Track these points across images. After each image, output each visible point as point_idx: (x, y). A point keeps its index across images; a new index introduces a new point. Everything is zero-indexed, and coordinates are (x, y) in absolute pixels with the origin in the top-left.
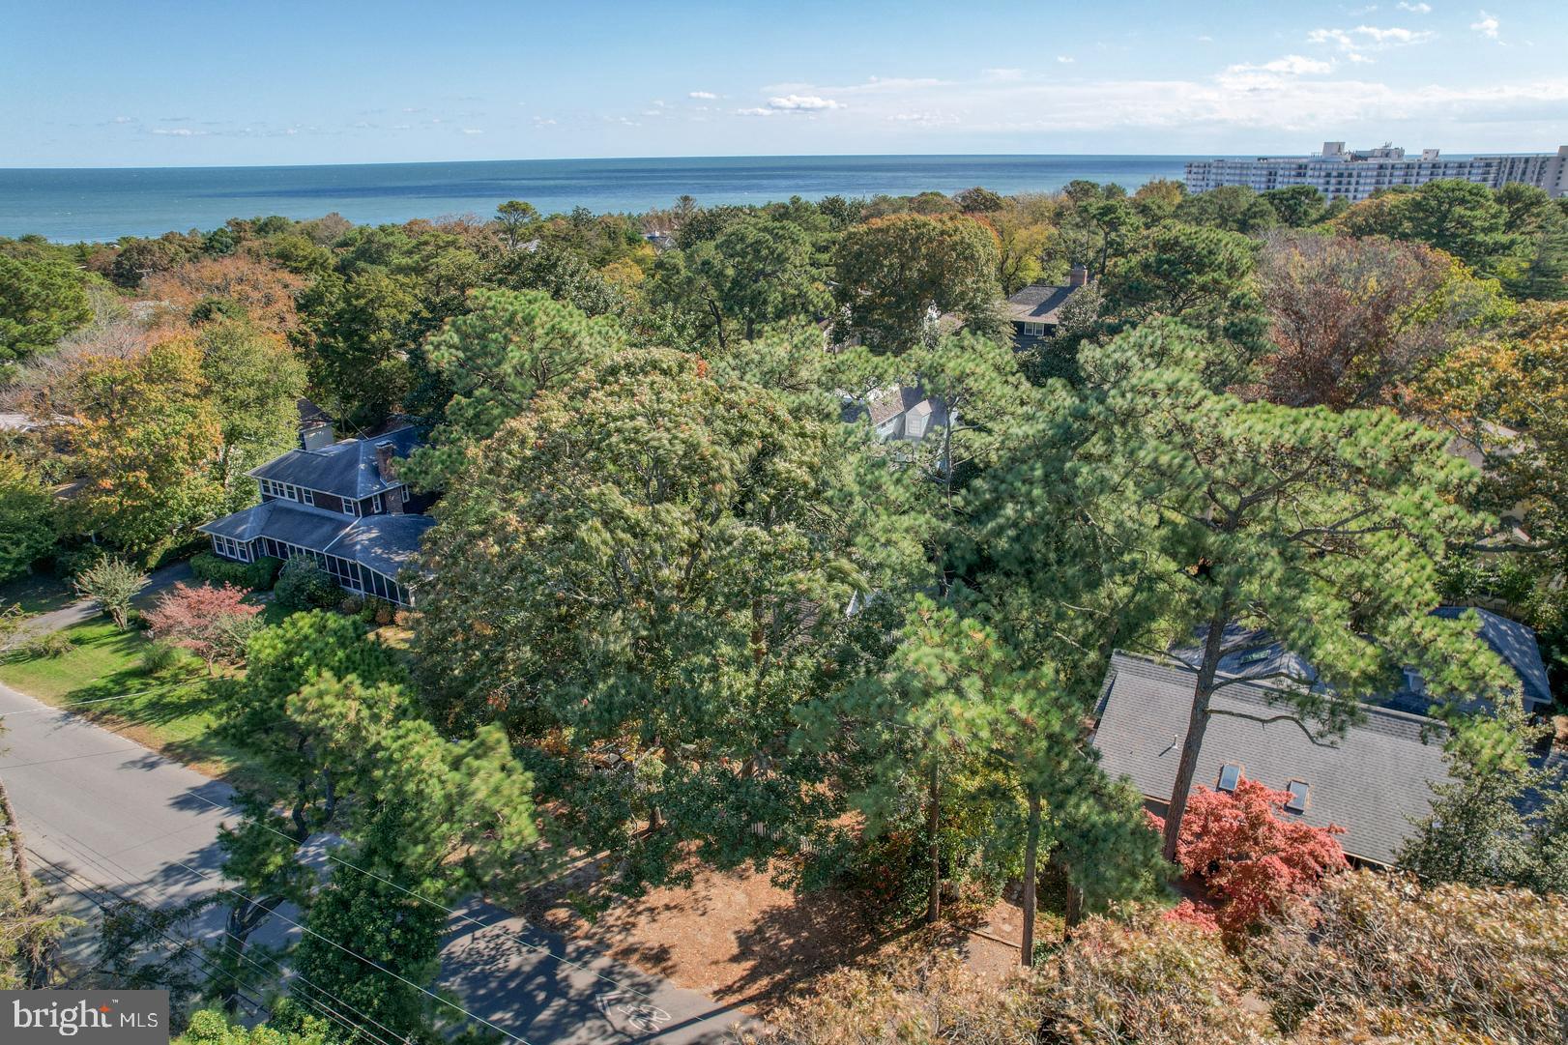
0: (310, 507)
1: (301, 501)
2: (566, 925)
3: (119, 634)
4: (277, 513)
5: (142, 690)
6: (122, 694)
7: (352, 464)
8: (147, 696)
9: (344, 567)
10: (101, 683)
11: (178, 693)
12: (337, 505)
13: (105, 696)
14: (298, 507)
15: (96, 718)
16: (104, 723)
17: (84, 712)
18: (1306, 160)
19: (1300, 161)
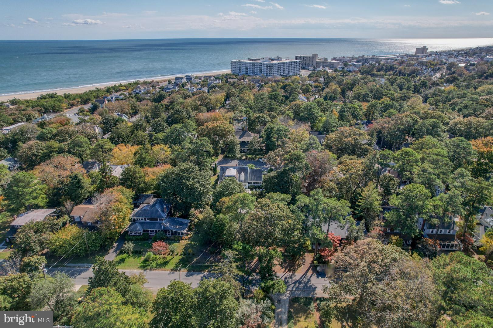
0: (148, 221)
1: (145, 220)
3: (130, 255)
4: (141, 224)
5: (151, 263)
6: (149, 265)
7: (157, 211)
8: (154, 264)
9: (166, 232)
10: (142, 264)
11: (159, 262)
12: (157, 220)
13: (146, 266)
14: (145, 222)
15: (151, 270)
16: (154, 270)
17: (147, 269)
18: (261, 61)
19: (259, 62)
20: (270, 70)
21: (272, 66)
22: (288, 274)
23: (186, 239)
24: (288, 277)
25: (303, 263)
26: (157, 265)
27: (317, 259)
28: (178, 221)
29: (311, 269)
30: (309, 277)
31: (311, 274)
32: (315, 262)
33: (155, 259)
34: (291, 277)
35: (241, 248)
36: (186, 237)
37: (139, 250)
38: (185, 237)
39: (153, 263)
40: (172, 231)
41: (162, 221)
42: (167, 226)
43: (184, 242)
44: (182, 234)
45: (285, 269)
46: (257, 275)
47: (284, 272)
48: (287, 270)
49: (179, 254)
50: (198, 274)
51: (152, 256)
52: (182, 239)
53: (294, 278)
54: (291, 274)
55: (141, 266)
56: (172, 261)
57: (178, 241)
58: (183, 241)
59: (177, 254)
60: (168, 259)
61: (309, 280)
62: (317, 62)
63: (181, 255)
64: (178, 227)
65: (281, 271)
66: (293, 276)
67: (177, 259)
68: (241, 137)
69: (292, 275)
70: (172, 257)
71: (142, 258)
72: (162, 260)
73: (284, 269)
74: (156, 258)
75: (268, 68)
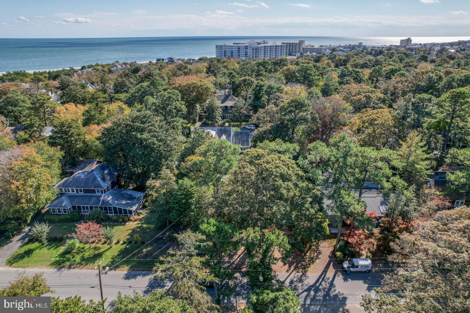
0: (82, 193)
1: (78, 192)
3: (43, 244)
4: (71, 198)
5: (73, 257)
6: (68, 260)
7: (95, 179)
8: (78, 258)
9: (106, 209)
10: (58, 259)
11: (87, 254)
12: (94, 192)
13: (64, 262)
14: (77, 194)
15: (70, 267)
16: (74, 268)
17: (63, 267)
18: (247, 45)
19: (245, 45)
20: (256, 53)
21: (258, 49)
22: (295, 275)
23: (136, 220)
24: (295, 279)
25: (317, 256)
26: (83, 259)
27: (341, 249)
28: (126, 194)
29: (331, 266)
30: (331, 279)
31: (333, 274)
32: (338, 254)
33: (81, 250)
34: (301, 280)
35: (213, 229)
36: (136, 217)
37: (59, 236)
38: (134, 217)
39: (77, 256)
40: (115, 208)
41: (102, 193)
42: (108, 201)
43: (131, 225)
44: (131, 212)
45: (290, 267)
46: (243, 276)
47: (287, 271)
48: (292, 268)
49: (121, 242)
50: (144, 275)
51: (78, 245)
52: (129, 220)
53: (306, 282)
54: (300, 274)
55: (56, 261)
56: (108, 253)
57: (123, 222)
58: (131, 223)
59: (118, 242)
60: (102, 250)
61: (332, 284)
62: (304, 48)
63: (124, 243)
64: (124, 202)
65: (282, 269)
66: (304, 278)
67: (116, 249)
68: (223, 102)
69: (301, 276)
70: (109, 246)
71: (62, 249)
72: (92, 251)
73: (287, 267)
74: (83, 248)
75: (254, 50)
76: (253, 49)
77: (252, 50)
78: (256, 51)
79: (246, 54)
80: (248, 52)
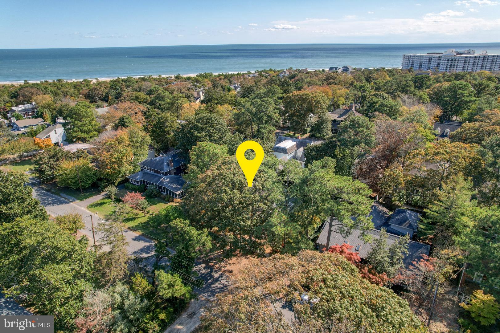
0: (152, 172)
1: (150, 171)
2: (213, 266)
3: (112, 201)
4: (145, 174)
7: (163, 163)
9: (161, 188)
12: (159, 173)
18: (441, 55)
19: (439, 55)
20: (451, 65)
21: (455, 60)
23: (177, 202)
36: (179, 200)
38: (177, 199)
40: (167, 189)
41: (164, 175)
42: (165, 183)
43: (172, 205)
44: (176, 195)
56: (140, 219)
57: (168, 202)
58: (173, 203)
60: (138, 216)
64: (174, 186)
70: (144, 215)
72: (132, 215)
75: (450, 62)
76: (448, 60)
77: (446, 62)
78: (452, 63)
79: (437, 66)
80: (442, 64)
